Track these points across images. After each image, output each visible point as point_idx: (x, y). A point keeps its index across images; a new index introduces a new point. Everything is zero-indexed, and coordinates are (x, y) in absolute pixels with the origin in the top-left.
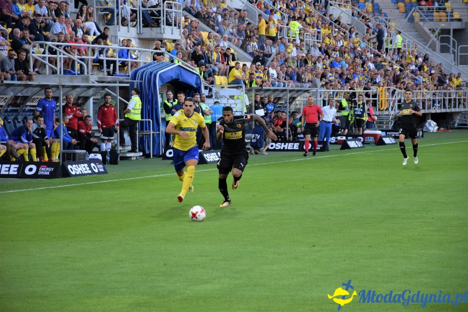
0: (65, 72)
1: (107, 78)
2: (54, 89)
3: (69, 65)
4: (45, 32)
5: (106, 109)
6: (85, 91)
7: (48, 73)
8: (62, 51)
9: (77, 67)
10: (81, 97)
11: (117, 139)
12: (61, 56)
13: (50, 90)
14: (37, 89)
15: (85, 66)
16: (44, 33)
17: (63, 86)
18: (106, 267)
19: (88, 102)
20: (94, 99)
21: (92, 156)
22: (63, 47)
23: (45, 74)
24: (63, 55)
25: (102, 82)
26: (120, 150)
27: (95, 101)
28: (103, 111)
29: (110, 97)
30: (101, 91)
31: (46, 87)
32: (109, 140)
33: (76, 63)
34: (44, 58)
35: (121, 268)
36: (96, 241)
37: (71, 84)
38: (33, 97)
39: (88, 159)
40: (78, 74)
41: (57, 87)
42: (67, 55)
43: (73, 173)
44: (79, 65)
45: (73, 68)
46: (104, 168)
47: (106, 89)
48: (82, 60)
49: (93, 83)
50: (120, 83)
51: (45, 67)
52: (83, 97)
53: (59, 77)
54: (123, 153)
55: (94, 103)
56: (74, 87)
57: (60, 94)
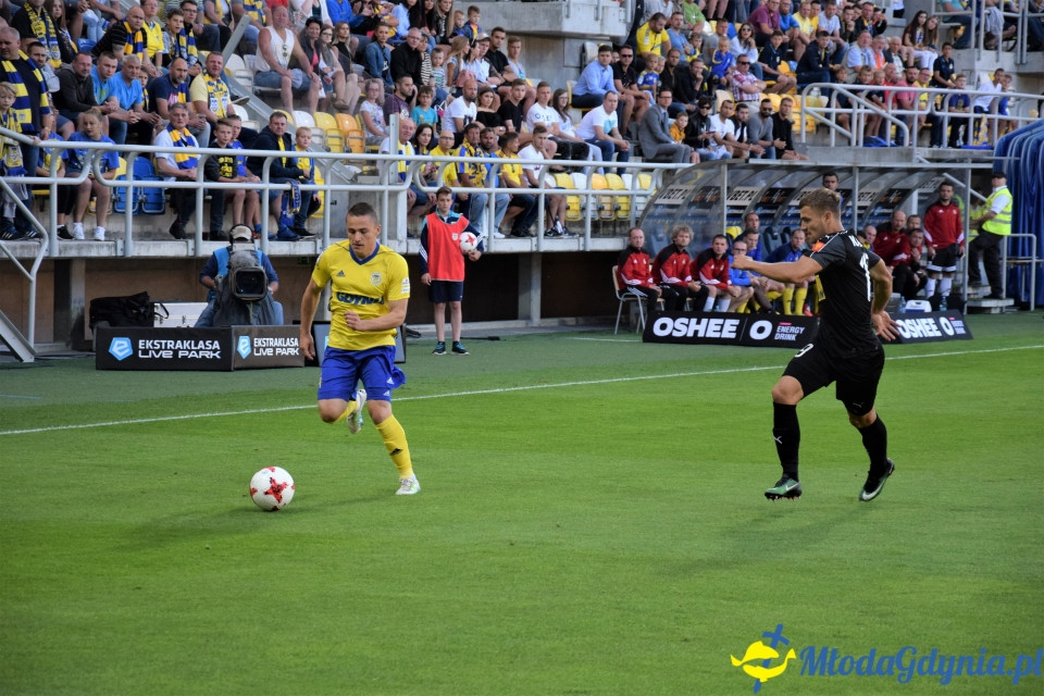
0: (868, 142)
1: (949, 153)
2: (841, 175)
3: (876, 127)
4: (833, 64)
5: (941, 211)
6: (903, 178)
7: (833, 144)
8: (863, 100)
9: (891, 131)
10: (895, 190)
11: (963, 272)
12: (861, 109)
13: (833, 178)
14: (812, 174)
15: (907, 130)
16: (831, 66)
17: (861, 169)
18: (930, 521)
19: (908, 200)
20: (920, 194)
21: (911, 304)
22: (865, 93)
23: (828, 145)
24: (866, 108)
25: (939, 161)
26: (969, 295)
27: (922, 198)
28: (935, 214)
29: (950, 188)
30: (936, 179)
31: (825, 172)
32: (947, 274)
33: (889, 123)
34: (828, 116)
35: (960, 524)
36: (913, 470)
37: (876, 165)
38: (803, 190)
39: (903, 310)
40: (892, 146)
41: (850, 170)
42: (874, 109)
43: (907, 335)
44: (894, 127)
45: (882, 133)
46: (965, 328)
47: (946, 174)
48: (900, 117)
49: (921, 162)
50: (974, 162)
51: (829, 132)
52: (900, 190)
53: (855, 150)
54: (974, 300)
55: (920, 202)
56: (883, 171)
57: (854, 184)
